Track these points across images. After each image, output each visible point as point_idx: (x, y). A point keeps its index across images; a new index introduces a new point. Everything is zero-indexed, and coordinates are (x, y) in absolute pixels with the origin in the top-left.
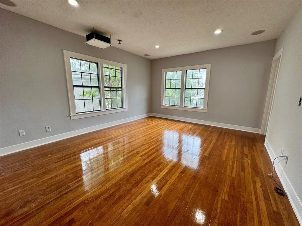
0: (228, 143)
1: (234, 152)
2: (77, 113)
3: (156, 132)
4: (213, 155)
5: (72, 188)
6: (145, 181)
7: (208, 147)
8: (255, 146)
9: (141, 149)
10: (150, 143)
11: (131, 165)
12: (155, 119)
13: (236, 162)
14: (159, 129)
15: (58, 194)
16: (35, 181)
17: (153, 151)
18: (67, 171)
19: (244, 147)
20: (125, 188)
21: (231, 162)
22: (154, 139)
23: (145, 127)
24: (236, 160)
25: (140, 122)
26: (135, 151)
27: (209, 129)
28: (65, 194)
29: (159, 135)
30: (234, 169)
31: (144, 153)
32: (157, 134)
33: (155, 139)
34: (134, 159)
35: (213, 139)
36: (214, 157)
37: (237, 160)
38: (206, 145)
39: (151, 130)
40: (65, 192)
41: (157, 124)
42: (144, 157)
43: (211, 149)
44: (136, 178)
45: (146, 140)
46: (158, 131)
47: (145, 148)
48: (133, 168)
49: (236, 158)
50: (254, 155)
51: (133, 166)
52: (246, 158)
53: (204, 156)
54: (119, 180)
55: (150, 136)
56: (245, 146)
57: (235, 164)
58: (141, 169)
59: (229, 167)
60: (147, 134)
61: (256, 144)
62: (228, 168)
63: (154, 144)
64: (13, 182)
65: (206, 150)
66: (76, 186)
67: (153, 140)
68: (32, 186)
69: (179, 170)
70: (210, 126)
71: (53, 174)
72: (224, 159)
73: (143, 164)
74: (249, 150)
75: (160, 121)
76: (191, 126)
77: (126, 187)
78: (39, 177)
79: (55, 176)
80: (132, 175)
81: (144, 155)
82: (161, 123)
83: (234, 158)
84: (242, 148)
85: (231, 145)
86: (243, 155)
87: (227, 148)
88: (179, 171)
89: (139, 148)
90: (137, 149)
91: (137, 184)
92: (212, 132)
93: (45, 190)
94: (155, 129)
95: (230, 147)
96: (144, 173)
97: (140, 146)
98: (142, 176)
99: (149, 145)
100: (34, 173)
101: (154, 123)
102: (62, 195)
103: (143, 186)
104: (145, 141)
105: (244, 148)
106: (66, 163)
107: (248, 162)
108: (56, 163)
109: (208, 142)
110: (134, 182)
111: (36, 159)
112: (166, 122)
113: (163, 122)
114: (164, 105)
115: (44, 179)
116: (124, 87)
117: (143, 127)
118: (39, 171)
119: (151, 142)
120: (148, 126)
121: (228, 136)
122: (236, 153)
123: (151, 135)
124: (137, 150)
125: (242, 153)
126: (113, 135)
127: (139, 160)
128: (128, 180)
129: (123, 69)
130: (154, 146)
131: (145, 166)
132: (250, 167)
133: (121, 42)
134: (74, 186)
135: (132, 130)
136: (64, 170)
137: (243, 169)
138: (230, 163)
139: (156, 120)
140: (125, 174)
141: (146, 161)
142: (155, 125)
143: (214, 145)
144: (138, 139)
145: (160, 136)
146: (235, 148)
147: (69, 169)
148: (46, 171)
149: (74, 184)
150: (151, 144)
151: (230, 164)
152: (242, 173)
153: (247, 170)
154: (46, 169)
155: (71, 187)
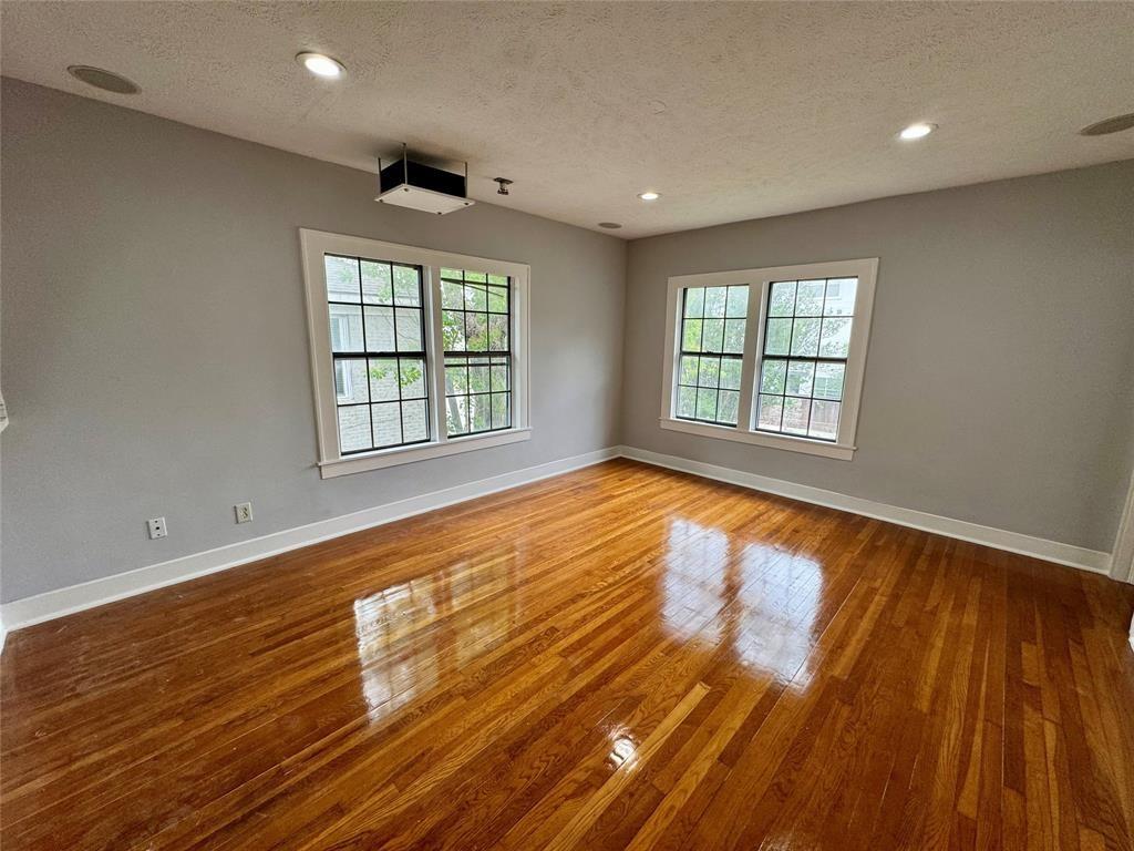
0: (945, 618)
1: (975, 670)
2: (343, 454)
3: (634, 536)
4: (869, 675)
5: (291, 781)
6: (565, 786)
7: (854, 634)
8: (1081, 644)
9: (565, 617)
10: (606, 588)
11: (516, 697)
12: (634, 473)
13: (979, 726)
14: (645, 525)
15: (239, 805)
16: (176, 729)
17: (614, 632)
18: (285, 698)
19: (1024, 645)
20: (483, 812)
21: (955, 726)
22: (621, 574)
23: (592, 510)
24: (981, 714)
25: (573, 485)
26: (542, 627)
27: (860, 536)
28: (263, 808)
29: (645, 552)
30: (971, 770)
31: (576, 636)
32: (634, 549)
33: (627, 570)
34: (534, 666)
35: (872, 591)
36: (875, 689)
37: (986, 720)
38: (839, 620)
39: (616, 525)
40: (263, 800)
41: (641, 499)
42: (575, 660)
43: (862, 644)
44: (532, 768)
45: (588, 573)
46: (642, 534)
47: (583, 613)
48: (526, 709)
49: (982, 703)
50: (1077, 695)
51: (526, 700)
52: (1036, 709)
53: (832, 677)
54: (463, 769)
55: (609, 554)
56: (1032, 640)
57: (978, 740)
58: (557, 722)
59: (944, 752)
60: (599, 542)
61: (1085, 631)
62: (940, 760)
63: (622, 597)
64: (107, 727)
65: (840, 646)
66: (307, 777)
67: (617, 577)
68: (161, 755)
69: (714, 747)
70: (865, 521)
71: (237, 709)
72: (924, 706)
73: (565, 697)
74: (1048, 665)
75: (656, 485)
76: (779, 517)
77: (489, 807)
78: (188, 714)
79: (240, 718)
80: (517, 748)
81: (576, 650)
82: (655, 495)
83: (972, 704)
84: (1015, 652)
85: (959, 626)
86: (1020, 693)
87: (939, 643)
88: (712, 750)
89: (560, 610)
90: (549, 614)
91: (533, 795)
92: (871, 551)
93: (197, 778)
94: (631, 522)
95: (955, 635)
96: (568, 743)
97: (564, 604)
98: (556, 756)
99: (601, 598)
100: (176, 697)
101: (632, 490)
102: (251, 813)
103: (557, 813)
104: (587, 578)
105: (1025, 654)
106: (288, 662)
107: (1043, 736)
108: (253, 655)
109: (850, 603)
110: (521, 784)
111: (191, 634)
112: (679, 489)
113: (665, 487)
114: (673, 417)
115: (204, 729)
116: (517, 350)
117: (583, 510)
118: (194, 686)
119: (610, 585)
120: (603, 507)
121: (945, 576)
122: (985, 678)
123: (614, 548)
124: (550, 622)
125: (1014, 677)
126: (467, 540)
127: (553, 675)
128: (500, 772)
129: (517, 284)
130: (621, 607)
131: (576, 705)
132: (1050, 765)
133: (507, 187)
134: (301, 776)
135: (542, 522)
136: (276, 691)
137: (1014, 772)
138: (954, 731)
139: (640, 480)
140: (494, 739)
141: (580, 683)
142: (633, 503)
143: (878, 623)
144: (561, 566)
145: (646, 559)
146: (979, 650)
147: (294, 691)
148: (216, 689)
149: (301, 765)
150: (607, 594)
151: (952, 736)
152: (1011, 797)
153: (1035, 785)
154: (219, 679)
155: (289, 777)
